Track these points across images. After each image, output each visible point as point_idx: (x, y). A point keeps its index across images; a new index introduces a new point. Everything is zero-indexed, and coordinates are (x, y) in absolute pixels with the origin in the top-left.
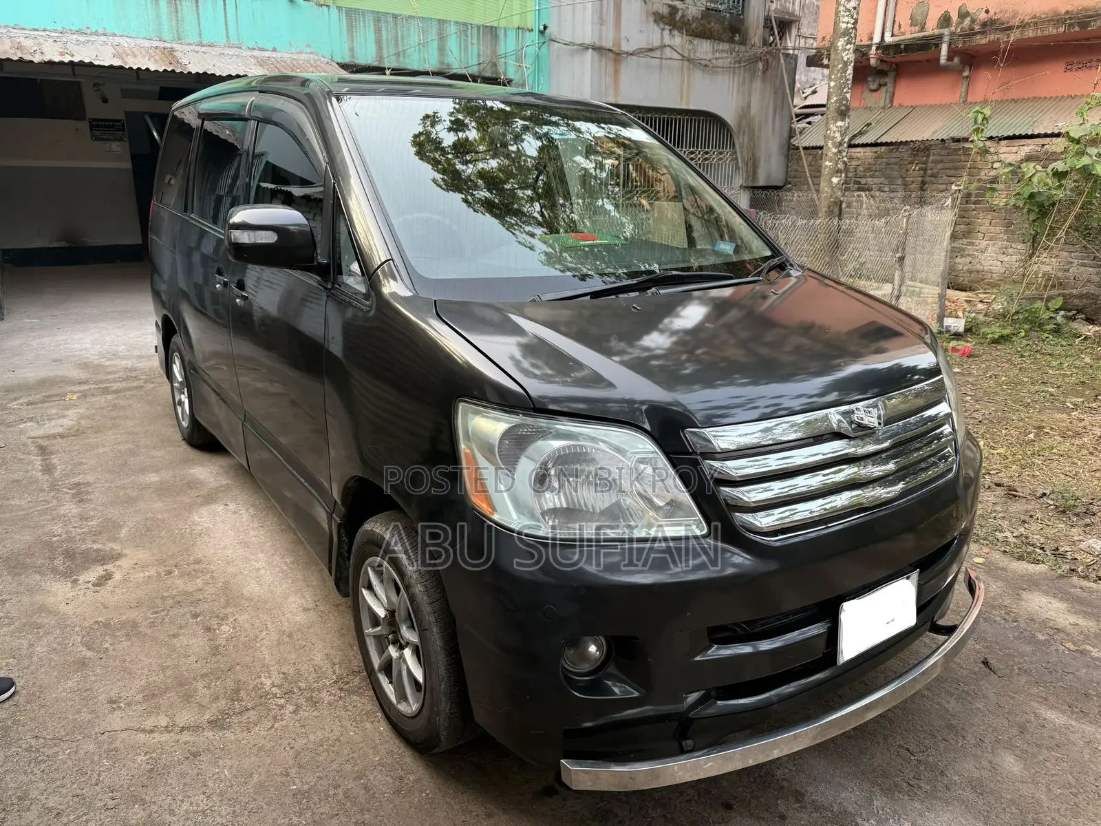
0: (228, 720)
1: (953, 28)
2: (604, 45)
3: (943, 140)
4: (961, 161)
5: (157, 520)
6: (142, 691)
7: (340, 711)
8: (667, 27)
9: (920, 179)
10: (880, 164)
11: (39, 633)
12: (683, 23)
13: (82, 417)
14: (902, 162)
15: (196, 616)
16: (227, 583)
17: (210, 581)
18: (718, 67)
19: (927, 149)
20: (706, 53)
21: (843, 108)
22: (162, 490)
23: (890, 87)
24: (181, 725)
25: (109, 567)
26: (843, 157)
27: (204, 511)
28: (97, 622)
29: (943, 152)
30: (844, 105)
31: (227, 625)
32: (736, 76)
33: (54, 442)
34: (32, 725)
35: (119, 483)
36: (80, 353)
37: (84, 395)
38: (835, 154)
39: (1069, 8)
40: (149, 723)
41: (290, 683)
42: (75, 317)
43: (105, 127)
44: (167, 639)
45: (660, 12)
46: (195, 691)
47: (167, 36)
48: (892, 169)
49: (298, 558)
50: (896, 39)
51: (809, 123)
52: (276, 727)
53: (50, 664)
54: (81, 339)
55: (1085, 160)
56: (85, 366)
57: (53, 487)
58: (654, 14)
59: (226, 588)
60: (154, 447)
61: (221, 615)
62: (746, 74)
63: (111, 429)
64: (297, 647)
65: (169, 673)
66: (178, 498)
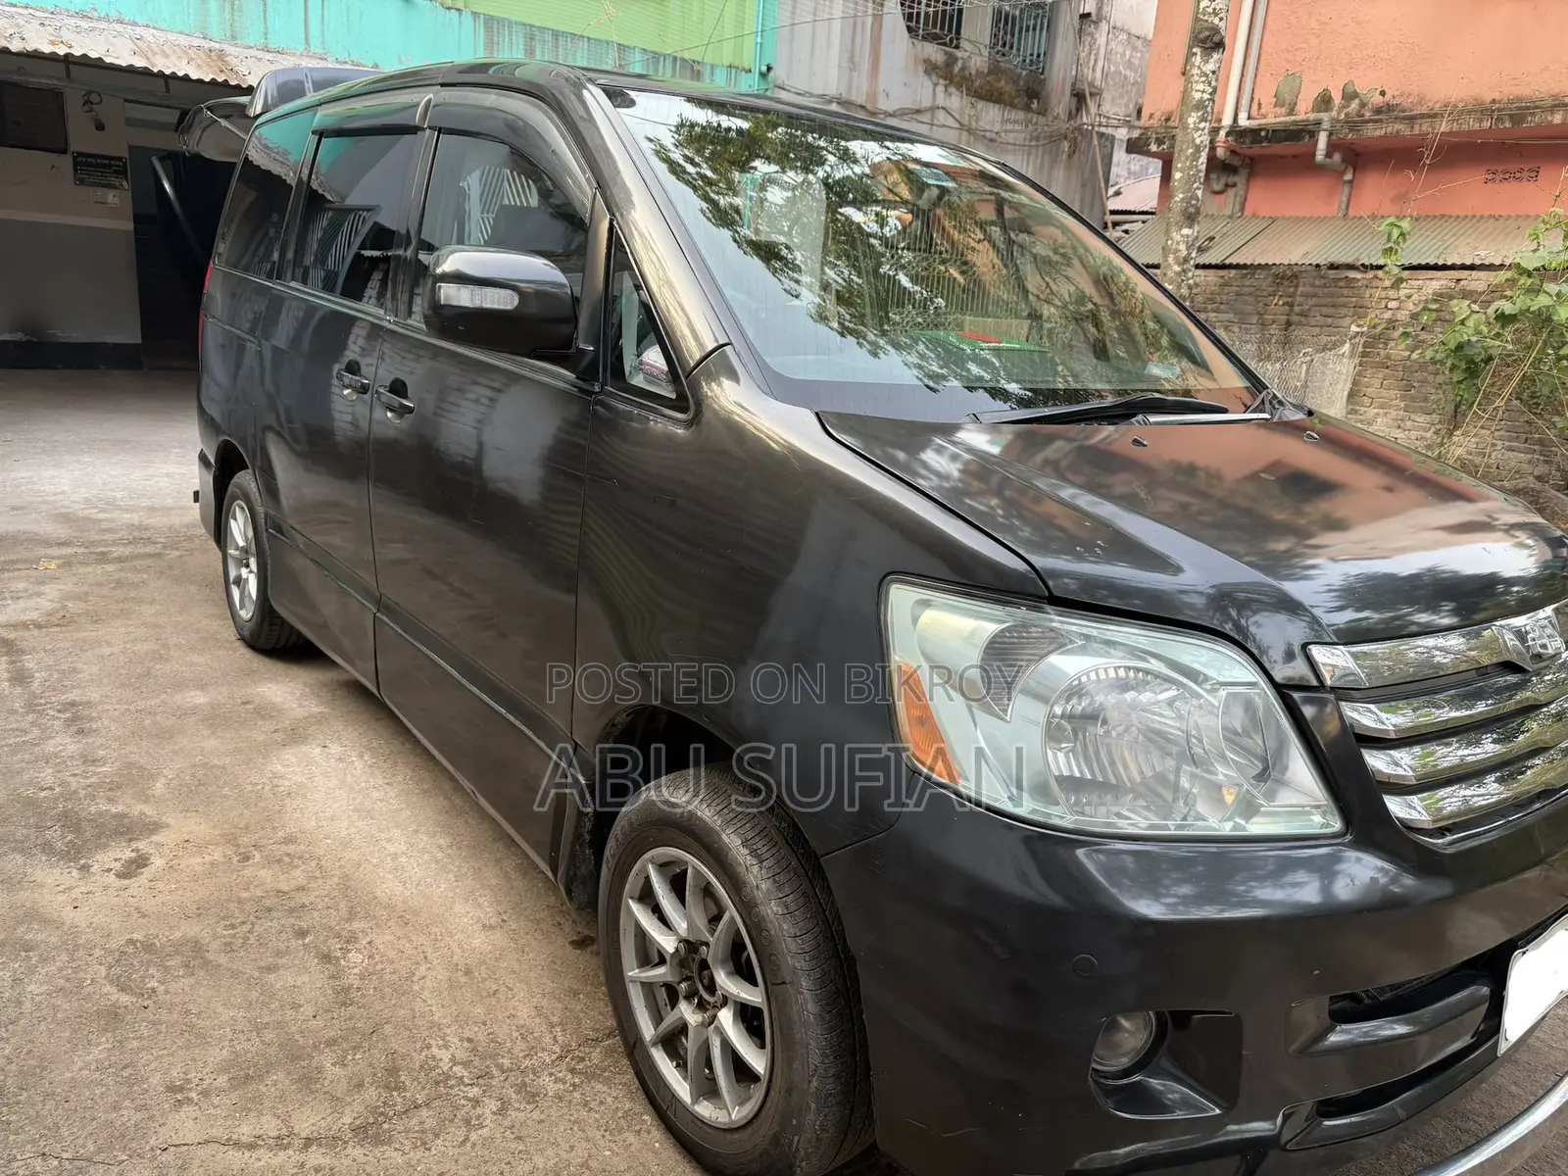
0: (385, 1126)
1: (1334, 113)
2: (853, 98)
3: (1318, 266)
4: (1342, 295)
5: (213, 767)
6: (225, 1070)
7: (578, 1111)
8: (942, 81)
9: (1285, 317)
10: (1227, 294)
11: (29, 958)
12: (964, 78)
13: (68, 597)
14: (1258, 293)
15: (302, 934)
16: (346, 877)
17: (317, 874)
18: (1008, 143)
19: (1295, 276)
20: (993, 122)
21: (1192, 210)
22: (214, 719)
23: (1240, 189)
24: (304, 1135)
25: (141, 845)
26: (1188, 279)
27: (290, 755)
28: (131, 942)
29: (1317, 282)
30: (1192, 206)
31: (358, 950)
32: (1032, 158)
33: (27, 634)
34: (33, 1132)
35: (142, 704)
36: (54, 498)
37: (67, 563)
38: (1178, 274)
39: (1497, 96)
40: (245, 1131)
41: (483, 1058)
42: (40, 444)
43: (98, 165)
44: (257, 974)
45: (933, 59)
46: (320, 1070)
47: (214, 31)
48: (1245, 303)
49: (459, 839)
50: (1254, 124)
51: (1126, 232)
52: (472, 1139)
53: (55, 1016)
54: (53, 477)
55: (1543, 301)
56: (67, 518)
57: (31, 707)
58: (925, 61)
59: (346, 886)
60: (193, 649)
61: (344, 933)
62: (1046, 158)
63: (118, 617)
64: (485, 994)
65: (269, 1036)
66: (244, 733)
